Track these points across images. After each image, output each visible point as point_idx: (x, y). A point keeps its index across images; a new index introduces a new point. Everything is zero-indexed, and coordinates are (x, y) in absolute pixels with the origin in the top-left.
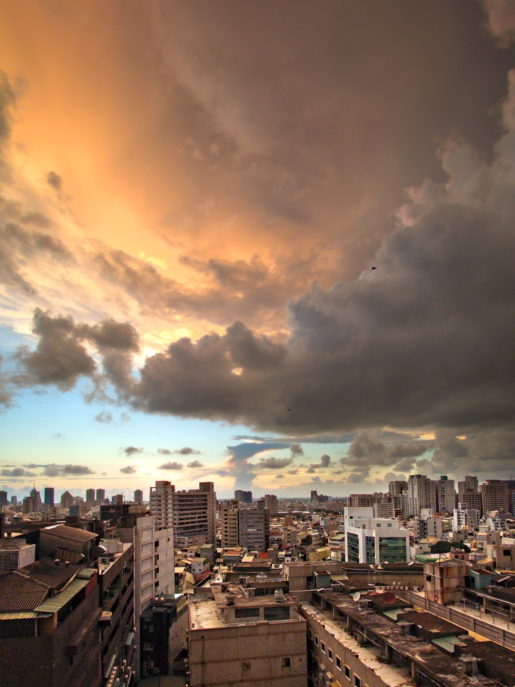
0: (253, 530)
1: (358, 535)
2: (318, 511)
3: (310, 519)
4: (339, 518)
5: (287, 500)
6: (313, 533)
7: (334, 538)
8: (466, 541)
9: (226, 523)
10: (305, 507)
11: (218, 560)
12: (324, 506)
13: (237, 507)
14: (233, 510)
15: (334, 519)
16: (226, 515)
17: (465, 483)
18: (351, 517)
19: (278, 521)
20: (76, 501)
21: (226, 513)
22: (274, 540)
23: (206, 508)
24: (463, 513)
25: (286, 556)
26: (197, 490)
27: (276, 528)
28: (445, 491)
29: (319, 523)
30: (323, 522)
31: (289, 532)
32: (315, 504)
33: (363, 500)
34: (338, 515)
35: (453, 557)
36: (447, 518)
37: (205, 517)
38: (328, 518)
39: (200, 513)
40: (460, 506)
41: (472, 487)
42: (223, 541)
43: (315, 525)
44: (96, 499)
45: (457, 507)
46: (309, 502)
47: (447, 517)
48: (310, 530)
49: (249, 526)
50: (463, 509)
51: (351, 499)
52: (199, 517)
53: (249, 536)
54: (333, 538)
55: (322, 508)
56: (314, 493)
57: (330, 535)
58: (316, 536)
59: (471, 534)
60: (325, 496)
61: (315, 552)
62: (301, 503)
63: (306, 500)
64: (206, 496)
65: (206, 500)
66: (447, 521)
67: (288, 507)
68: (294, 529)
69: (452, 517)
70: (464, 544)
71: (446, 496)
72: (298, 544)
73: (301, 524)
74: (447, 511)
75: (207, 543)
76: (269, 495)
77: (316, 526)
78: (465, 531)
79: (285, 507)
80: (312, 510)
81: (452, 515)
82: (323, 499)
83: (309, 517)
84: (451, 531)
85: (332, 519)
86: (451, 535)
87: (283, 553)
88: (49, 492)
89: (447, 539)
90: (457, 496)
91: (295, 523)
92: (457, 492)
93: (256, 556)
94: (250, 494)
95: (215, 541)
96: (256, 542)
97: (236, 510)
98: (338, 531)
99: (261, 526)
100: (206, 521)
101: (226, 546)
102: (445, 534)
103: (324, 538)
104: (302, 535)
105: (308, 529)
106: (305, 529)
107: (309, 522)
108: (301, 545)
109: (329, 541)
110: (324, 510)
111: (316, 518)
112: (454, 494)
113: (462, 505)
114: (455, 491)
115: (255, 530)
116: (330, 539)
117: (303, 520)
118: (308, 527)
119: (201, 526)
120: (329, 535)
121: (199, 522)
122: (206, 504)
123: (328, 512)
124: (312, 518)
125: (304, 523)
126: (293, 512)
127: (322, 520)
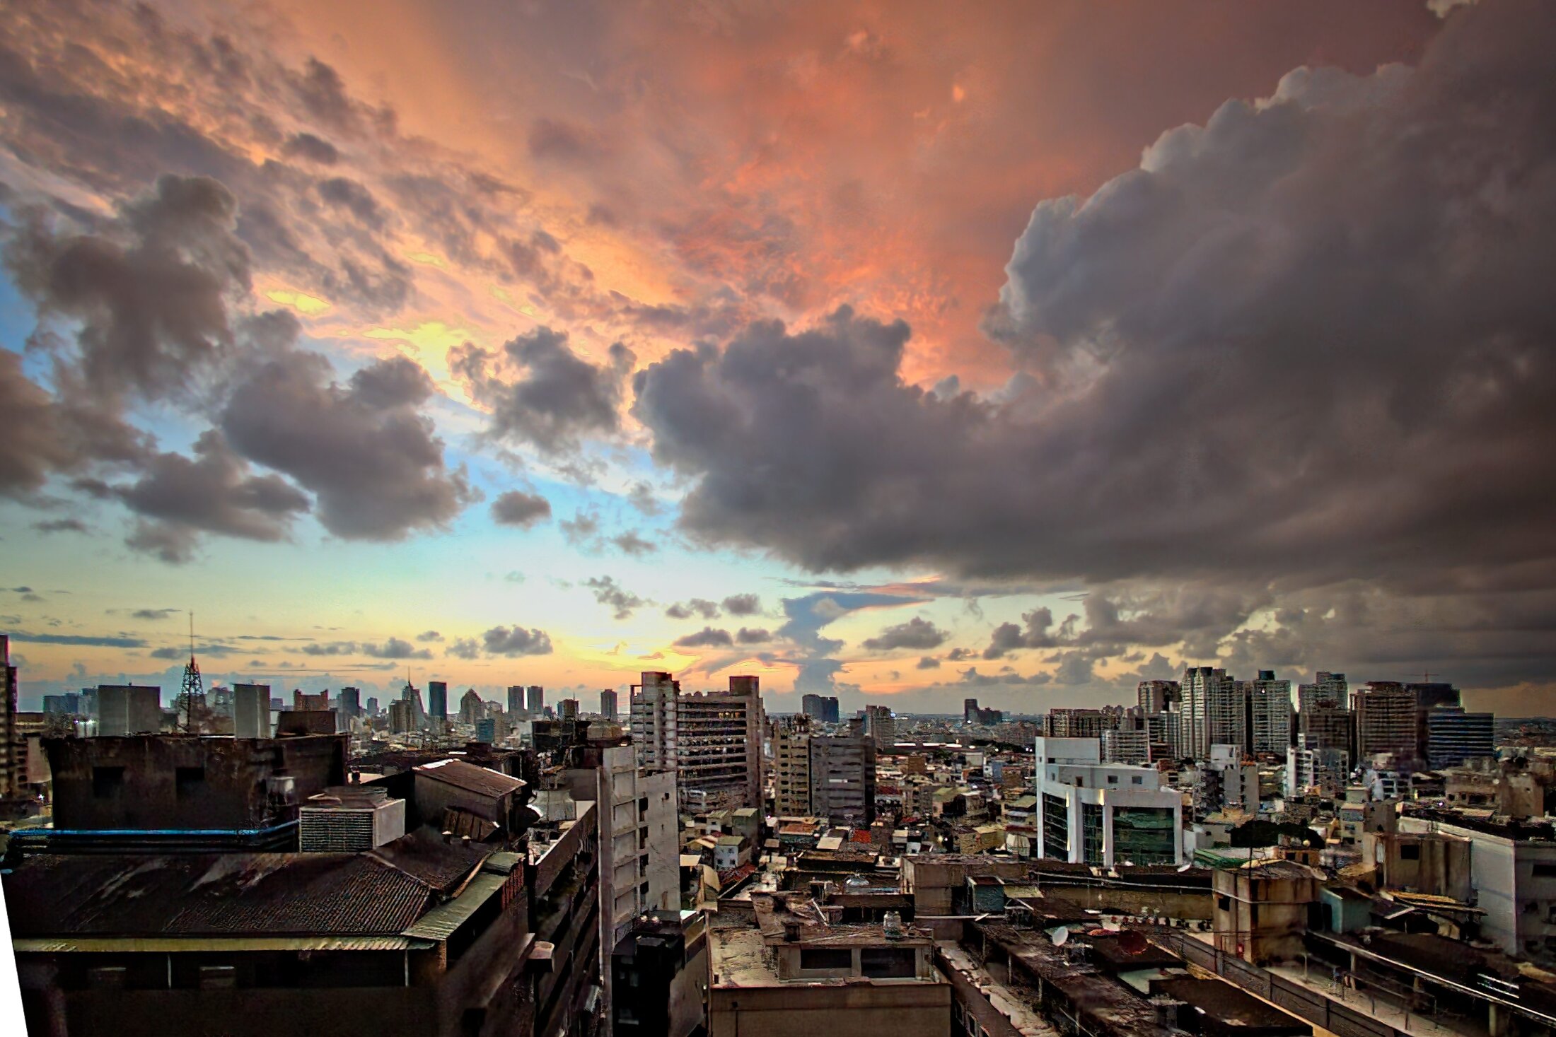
0: (840, 781)
1: (1065, 800)
2: (980, 743)
3: (962, 760)
4: (1025, 759)
5: (912, 719)
6: (970, 792)
7: (1015, 804)
8: (1314, 821)
9: (785, 765)
10: (951, 734)
11: (771, 843)
12: (992, 733)
13: (806, 731)
14: (799, 738)
15: (1014, 762)
16: (784, 747)
17: (1317, 688)
18: (1051, 761)
19: (894, 763)
20: (490, 709)
21: (784, 742)
22: (886, 804)
23: (743, 732)
24: (1308, 756)
25: (911, 839)
26: (725, 693)
27: (888, 779)
28: (1269, 706)
29: (981, 771)
30: (990, 770)
31: (916, 789)
32: (973, 728)
33: (1081, 722)
34: (1024, 755)
35: (1284, 857)
36: (1271, 768)
37: (742, 750)
38: (1001, 760)
39: (731, 742)
40: (1302, 741)
41: (1332, 697)
42: (778, 804)
43: (971, 774)
44: (526, 707)
45: (1294, 743)
46: (961, 723)
47: (1270, 764)
48: (962, 785)
49: (833, 772)
50: (1308, 747)
51: (1052, 719)
52: (730, 751)
53: (832, 794)
54: (1011, 805)
55: (988, 737)
56: (971, 704)
57: (1006, 797)
58: (973, 798)
59: (1328, 806)
60: (996, 711)
61: (973, 834)
62: (943, 725)
63: (954, 720)
64: (743, 705)
65: (743, 714)
66: (1271, 773)
67: (915, 734)
68: (927, 781)
69: (1283, 766)
70: (1310, 828)
71: (1269, 718)
72: (936, 815)
73: (942, 772)
74: (1271, 752)
75: (746, 805)
76: (874, 707)
77: (976, 776)
78: (1314, 799)
79: (909, 733)
80: (966, 741)
81: (1283, 760)
82: (990, 717)
83: (959, 757)
84: (1279, 796)
85: (1010, 762)
86: (1279, 805)
87: (904, 833)
88: (438, 690)
89: (1270, 815)
90: (1296, 717)
91: (930, 768)
92: (1297, 708)
93: (846, 836)
94: (834, 702)
95: (763, 803)
96: (847, 807)
97: (805, 737)
98: (1022, 790)
99: (858, 773)
100: (743, 759)
101: (786, 813)
102: (1266, 804)
103: (991, 803)
104: (944, 794)
105: (957, 781)
106: (952, 781)
107: (959, 766)
108: (942, 816)
109: (1004, 811)
110: (994, 743)
111: (976, 758)
112: (1288, 713)
113: (1307, 738)
114: (1292, 705)
115: (846, 781)
116: (1007, 807)
117: (948, 763)
118: (958, 778)
119: (734, 769)
120: (1003, 798)
121: (729, 760)
122: (744, 724)
123: (1002, 746)
124: (968, 759)
125: (950, 768)
126: (925, 744)
127: (988, 762)
